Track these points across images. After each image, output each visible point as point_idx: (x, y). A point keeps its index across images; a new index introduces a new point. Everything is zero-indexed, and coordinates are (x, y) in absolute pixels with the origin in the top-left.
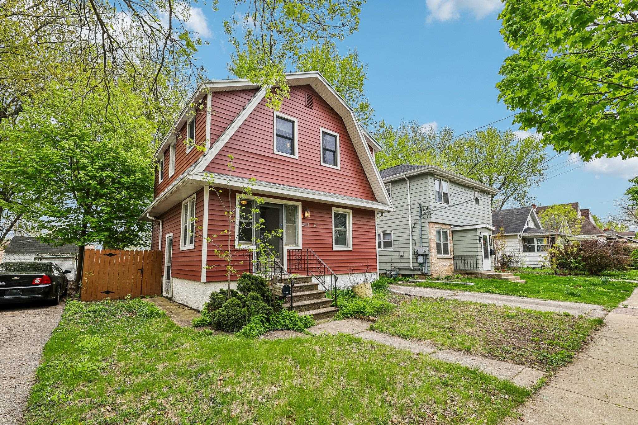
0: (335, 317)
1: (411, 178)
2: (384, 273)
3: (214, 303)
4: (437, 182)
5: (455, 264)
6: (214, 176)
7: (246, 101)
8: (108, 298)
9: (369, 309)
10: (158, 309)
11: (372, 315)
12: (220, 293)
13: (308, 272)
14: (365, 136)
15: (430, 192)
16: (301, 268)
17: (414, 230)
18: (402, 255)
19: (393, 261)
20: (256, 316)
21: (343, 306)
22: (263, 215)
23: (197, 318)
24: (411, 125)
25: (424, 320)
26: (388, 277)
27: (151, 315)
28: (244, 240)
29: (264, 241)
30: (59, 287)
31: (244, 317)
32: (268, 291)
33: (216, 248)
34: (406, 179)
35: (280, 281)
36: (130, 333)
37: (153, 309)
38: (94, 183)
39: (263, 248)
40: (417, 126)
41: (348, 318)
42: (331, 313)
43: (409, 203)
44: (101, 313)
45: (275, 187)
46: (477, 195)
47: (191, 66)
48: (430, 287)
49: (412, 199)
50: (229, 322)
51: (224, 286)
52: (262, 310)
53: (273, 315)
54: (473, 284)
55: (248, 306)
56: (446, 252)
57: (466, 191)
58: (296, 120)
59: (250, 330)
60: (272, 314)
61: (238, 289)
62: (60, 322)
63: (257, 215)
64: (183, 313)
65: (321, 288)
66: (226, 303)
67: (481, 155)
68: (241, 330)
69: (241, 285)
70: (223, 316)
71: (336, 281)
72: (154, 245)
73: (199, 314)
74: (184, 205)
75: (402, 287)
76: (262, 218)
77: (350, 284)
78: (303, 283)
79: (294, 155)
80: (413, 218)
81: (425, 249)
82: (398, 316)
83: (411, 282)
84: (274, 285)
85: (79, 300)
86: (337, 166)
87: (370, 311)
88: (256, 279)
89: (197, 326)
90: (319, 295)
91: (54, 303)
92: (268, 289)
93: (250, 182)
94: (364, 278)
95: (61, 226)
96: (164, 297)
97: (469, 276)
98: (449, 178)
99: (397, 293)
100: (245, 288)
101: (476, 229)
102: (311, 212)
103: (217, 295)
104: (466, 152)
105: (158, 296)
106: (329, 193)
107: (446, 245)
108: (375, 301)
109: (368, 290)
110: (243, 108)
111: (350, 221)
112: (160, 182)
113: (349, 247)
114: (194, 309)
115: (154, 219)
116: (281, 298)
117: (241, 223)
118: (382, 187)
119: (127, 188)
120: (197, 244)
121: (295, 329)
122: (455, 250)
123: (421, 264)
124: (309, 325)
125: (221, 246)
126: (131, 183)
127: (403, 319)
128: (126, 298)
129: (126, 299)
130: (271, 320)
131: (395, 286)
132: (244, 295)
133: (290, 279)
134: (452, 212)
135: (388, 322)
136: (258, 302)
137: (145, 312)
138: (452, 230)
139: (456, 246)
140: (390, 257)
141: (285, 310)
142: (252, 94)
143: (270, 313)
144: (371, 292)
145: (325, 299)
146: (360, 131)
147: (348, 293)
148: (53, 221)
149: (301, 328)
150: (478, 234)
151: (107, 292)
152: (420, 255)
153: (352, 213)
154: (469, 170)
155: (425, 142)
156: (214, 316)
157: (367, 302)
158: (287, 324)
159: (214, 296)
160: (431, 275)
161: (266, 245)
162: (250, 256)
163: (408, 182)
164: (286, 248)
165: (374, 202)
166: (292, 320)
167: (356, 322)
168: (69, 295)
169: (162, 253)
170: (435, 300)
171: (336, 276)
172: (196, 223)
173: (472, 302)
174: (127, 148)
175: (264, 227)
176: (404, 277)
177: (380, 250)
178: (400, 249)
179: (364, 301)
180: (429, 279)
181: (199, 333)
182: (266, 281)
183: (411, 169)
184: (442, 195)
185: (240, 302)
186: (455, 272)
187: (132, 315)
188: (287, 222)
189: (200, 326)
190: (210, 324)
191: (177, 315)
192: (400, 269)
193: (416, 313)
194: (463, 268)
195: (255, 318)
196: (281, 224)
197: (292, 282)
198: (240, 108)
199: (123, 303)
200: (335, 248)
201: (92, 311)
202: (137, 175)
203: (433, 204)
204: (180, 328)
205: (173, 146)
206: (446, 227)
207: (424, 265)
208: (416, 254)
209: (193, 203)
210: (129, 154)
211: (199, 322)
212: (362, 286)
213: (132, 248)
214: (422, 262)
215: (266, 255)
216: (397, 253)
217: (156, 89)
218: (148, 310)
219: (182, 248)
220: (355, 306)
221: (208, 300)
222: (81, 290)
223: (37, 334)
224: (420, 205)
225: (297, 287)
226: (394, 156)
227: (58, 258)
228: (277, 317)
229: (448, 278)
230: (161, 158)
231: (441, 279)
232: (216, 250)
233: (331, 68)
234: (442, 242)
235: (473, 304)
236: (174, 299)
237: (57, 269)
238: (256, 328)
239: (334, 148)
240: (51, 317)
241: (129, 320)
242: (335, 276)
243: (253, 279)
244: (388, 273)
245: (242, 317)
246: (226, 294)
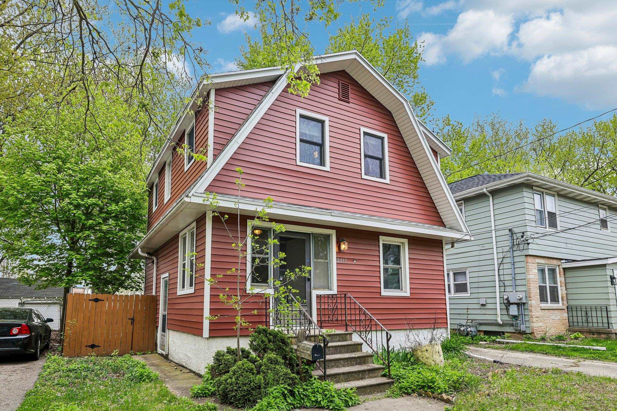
0: (388, 392)
1: (495, 193)
2: (456, 329)
3: (220, 365)
4: (537, 197)
5: (571, 318)
6: (218, 197)
7: (259, 98)
8: (93, 354)
9: (441, 383)
10: (149, 371)
11: (446, 392)
12: (228, 352)
13: (346, 325)
14: (425, 134)
15: (527, 211)
16: (337, 320)
17: (501, 268)
18: (484, 303)
19: (470, 312)
20: (275, 387)
21: (399, 378)
22: (282, 248)
23: (198, 386)
24: (489, 120)
25: (533, 404)
26: (462, 335)
27: (141, 378)
28: (258, 282)
29: (285, 283)
30: (39, 337)
31: (259, 387)
32: (292, 352)
33: (222, 292)
34: (488, 194)
35: (308, 338)
36: (113, 402)
37: (144, 370)
38: (79, 213)
39: (284, 293)
40: (499, 120)
41: (408, 394)
42: (382, 386)
43: (493, 228)
44: (83, 373)
45: (300, 210)
46: (603, 214)
47: (186, 47)
48: (532, 351)
49: (498, 223)
50: (239, 395)
51: (232, 343)
52: (283, 379)
53: (299, 386)
54: (604, 348)
55: (264, 373)
56: (555, 299)
57: (585, 209)
58: (326, 119)
59: (268, 407)
60: (298, 384)
61: (251, 348)
62: (36, 382)
63: (276, 247)
64: (180, 377)
65: (366, 350)
66: (235, 367)
67: (603, 157)
68: (255, 405)
69: (254, 343)
70: (230, 385)
71: (388, 340)
72: (148, 288)
73: (200, 380)
74: (182, 236)
75: (486, 350)
76: (283, 252)
77: (409, 344)
78: (339, 341)
79: (324, 166)
80: (500, 250)
81: (522, 295)
82: (488, 395)
83: (499, 343)
84: (299, 344)
85: (61, 355)
86: (385, 178)
87: (442, 386)
88: (275, 335)
89: (196, 396)
90: (363, 360)
91: (33, 358)
92: (292, 349)
93: (264, 205)
94: (430, 337)
95: (45, 265)
96: (159, 354)
97: (595, 336)
98: (555, 189)
99: (480, 360)
100: (260, 346)
101: (605, 265)
102: (349, 243)
103: (223, 355)
104: (579, 152)
105: (152, 352)
106: (374, 216)
107: (554, 290)
108: (450, 372)
109: (437, 354)
110: (256, 107)
111: (405, 255)
112: (154, 209)
113: (406, 291)
114: (194, 372)
115: (146, 255)
116: (309, 363)
117: (254, 259)
118: (452, 205)
119: (116, 218)
120: (199, 286)
121: (331, 407)
122: (570, 297)
123: (515, 317)
124: (350, 404)
125: (227, 289)
126: (120, 212)
127: (496, 400)
128: (112, 354)
129: (113, 356)
130: (297, 393)
131: (475, 348)
132: (259, 356)
133: (322, 336)
134: (563, 240)
135: (472, 405)
136: (277, 367)
137: (134, 374)
138: (564, 266)
139: (570, 291)
140: (465, 306)
141: (315, 379)
142: (266, 88)
143: (294, 383)
144: (442, 358)
145: (373, 365)
146: (419, 130)
147: (405, 358)
148: (35, 260)
149: (340, 407)
150: (609, 273)
151: (93, 346)
152: (512, 304)
153: (409, 244)
154: (584, 180)
155: (512, 143)
156: (219, 384)
157: (437, 372)
158: (319, 399)
159: (218, 357)
160: (532, 333)
161: (288, 289)
162: (267, 303)
163: (491, 199)
164: (315, 293)
165: (442, 228)
166: (326, 395)
167: (422, 401)
168: (52, 348)
169: (157, 298)
170: (544, 372)
171: (390, 332)
172: (196, 259)
173: (610, 378)
174: (115, 170)
175: (285, 263)
176: (487, 335)
177: (450, 296)
178: (480, 295)
179: (432, 370)
180: (529, 339)
181: (199, 407)
182: (289, 338)
183: (494, 180)
184: (547, 216)
185: (253, 366)
186: (571, 329)
187: (118, 376)
188: (316, 256)
189: (201, 397)
190: (213, 394)
191: (173, 379)
192: (481, 324)
193: (518, 392)
194: (585, 324)
195: (275, 390)
196: (307, 261)
197: (324, 340)
198: (252, 107)
199: (110, 361)
200: (385, 293)
201: (74, 370)
202: (126, 201)
203: (532, 229)
204: (175, 398)
205: (169, 165)
206: (555, 262)
207: (520, 318)
208: (506, 302)
209: (192, 234)
210: (118, 176)
211: (199, 391)
212: (427, 348)
213: (123, 292)
214: (516, 313)
215: (288, 302)
216: (475, 301)
217: (142, 81)
218: (138, 371)
219: (180, 292)
220: (418, 377)
221: (211, 362)
222: (63, 342)
223: (9, 397)
224: (510, 230)
225: (332, 347)
226: (466, 164)
227: (44, 303)
228: (304, 390)
229: (560, 338)
230: (155, 180)
231: (549, 340)
232: (222, 295)
233: (372, 50)
234: (548, 285)
235: (612, 381)
236: (170, 357)
237: (38, 317)
238: (276, 404)
239: (381, 155)
240: (27, 375)
241: (114, 383)
242: (387, 333)
243: (270, 334)
244: (462, 329)
245: (255, 387)
246: (234, 354)
